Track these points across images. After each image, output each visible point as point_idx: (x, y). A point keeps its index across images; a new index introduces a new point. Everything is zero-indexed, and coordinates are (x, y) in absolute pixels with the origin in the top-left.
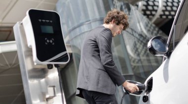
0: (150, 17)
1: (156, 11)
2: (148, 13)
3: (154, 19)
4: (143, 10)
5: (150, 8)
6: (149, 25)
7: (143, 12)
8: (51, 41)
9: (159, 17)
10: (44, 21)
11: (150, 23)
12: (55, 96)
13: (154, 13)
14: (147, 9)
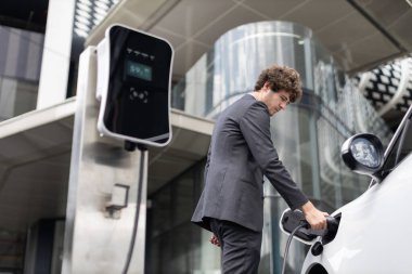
0: (379, 104)
1: (392, 95)
2: (376, 95)
3: (385, 109)
4: (367, 89)
5: (382, 88)
6: (373, 119)
7: (366, 93)
8: (142, 96)
9: (395, 107)
10: (137, 53)
11: (377, 115)
12: (126, 206)
13: (386, 98)
14: (376, 89)
